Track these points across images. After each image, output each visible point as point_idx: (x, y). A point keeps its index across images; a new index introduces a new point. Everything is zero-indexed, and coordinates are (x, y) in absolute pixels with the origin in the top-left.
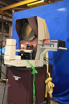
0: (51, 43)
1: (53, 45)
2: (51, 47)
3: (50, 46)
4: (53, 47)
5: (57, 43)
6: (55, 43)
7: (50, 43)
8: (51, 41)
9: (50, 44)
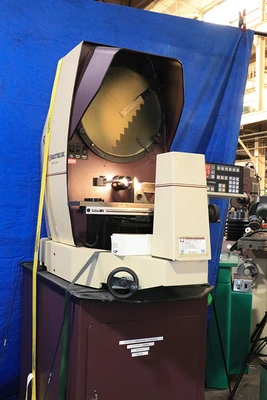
0: (218, 177)
1: (224, 186)
2: (216, 190)
3: (213, 189)
4: (227, 191)
5: (238, 179)
6: (231, 178)
7: (213, 177)
8: (218, 168)
9: (215, 179)
